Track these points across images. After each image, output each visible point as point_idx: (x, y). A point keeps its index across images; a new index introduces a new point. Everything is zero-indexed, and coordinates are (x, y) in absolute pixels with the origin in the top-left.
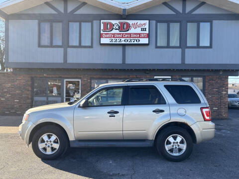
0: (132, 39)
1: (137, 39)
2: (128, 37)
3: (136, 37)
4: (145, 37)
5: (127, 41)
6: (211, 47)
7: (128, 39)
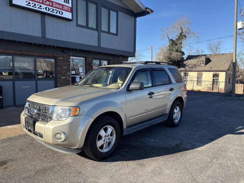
0: (54, 9)
1: (59, 10)
2: (49, 5)
3: (58, 8)
4: (68, 11)
5: (49, 10)
6: (117, 34)
7: (50, 7)
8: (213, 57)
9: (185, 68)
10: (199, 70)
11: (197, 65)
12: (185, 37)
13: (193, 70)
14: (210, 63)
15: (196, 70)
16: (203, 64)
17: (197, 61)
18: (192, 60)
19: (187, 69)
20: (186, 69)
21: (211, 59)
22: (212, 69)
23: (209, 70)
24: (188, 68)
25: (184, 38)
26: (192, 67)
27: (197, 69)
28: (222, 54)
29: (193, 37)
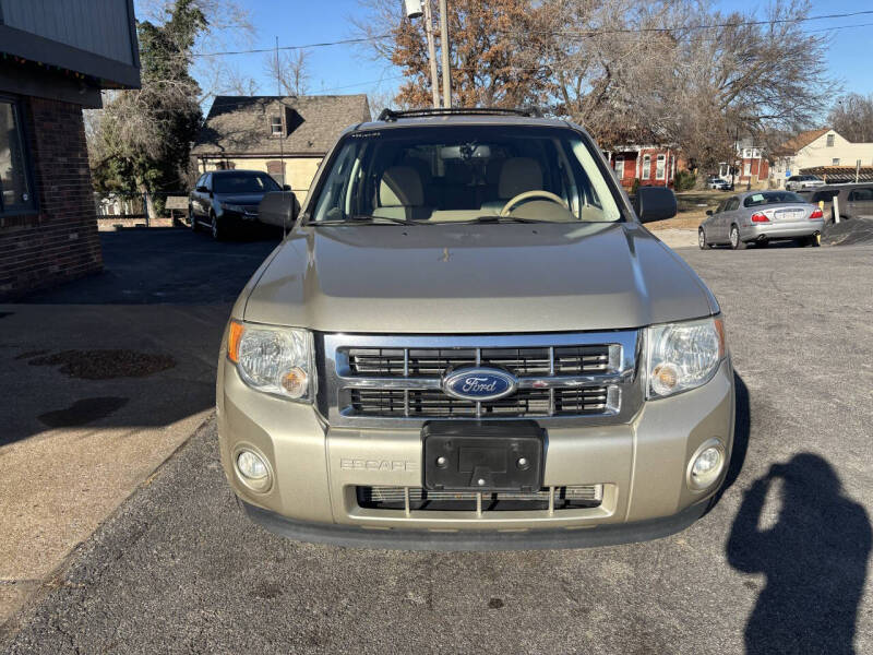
8: (306, 107)
9: (217, 144)
10: (271, 151)
11: (258, 135)
12: (203, 20)
13: (249, 151)
14: (301, 127)
15: (260, 151)
16: (280, 129)
17: (254, 119)
18: (236, 114)
19: (226, 149)
20: (223, 149)
21: (301, 113)
22: (313, 149)
23: (304, 150)
24: (231, 144)
25: (201, 25)
26: (243, 142)
27: (265, 150)
28: (329, 97)
29: (235, 24)
